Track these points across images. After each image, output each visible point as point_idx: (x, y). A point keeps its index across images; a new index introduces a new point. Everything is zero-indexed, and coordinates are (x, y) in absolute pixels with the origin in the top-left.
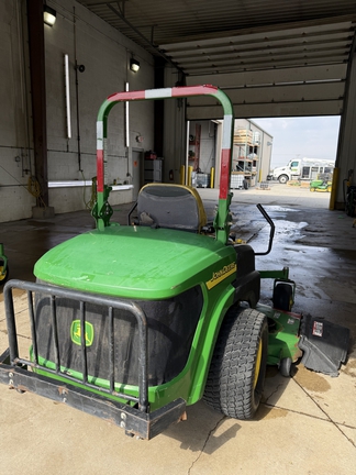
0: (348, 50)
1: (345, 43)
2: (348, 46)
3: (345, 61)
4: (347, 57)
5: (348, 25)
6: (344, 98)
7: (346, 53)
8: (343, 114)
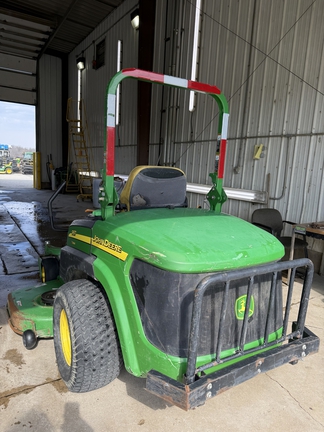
0: (39, 49)
1: (39, 43)
2: (40, 46)
3: (34, 58)
4: (36, 55)
5: (46, 28)
6: (36, 90)
7: (36, 52)
8: (37, 105)
